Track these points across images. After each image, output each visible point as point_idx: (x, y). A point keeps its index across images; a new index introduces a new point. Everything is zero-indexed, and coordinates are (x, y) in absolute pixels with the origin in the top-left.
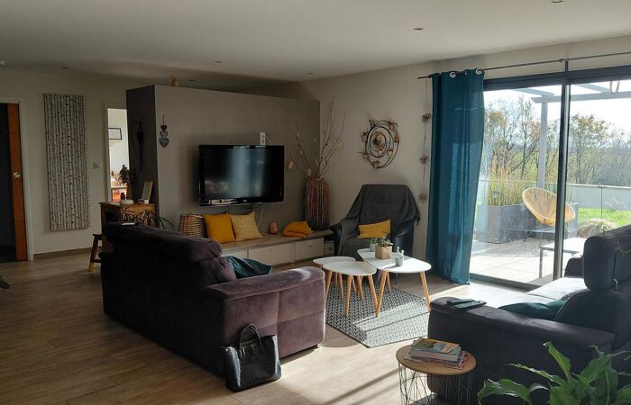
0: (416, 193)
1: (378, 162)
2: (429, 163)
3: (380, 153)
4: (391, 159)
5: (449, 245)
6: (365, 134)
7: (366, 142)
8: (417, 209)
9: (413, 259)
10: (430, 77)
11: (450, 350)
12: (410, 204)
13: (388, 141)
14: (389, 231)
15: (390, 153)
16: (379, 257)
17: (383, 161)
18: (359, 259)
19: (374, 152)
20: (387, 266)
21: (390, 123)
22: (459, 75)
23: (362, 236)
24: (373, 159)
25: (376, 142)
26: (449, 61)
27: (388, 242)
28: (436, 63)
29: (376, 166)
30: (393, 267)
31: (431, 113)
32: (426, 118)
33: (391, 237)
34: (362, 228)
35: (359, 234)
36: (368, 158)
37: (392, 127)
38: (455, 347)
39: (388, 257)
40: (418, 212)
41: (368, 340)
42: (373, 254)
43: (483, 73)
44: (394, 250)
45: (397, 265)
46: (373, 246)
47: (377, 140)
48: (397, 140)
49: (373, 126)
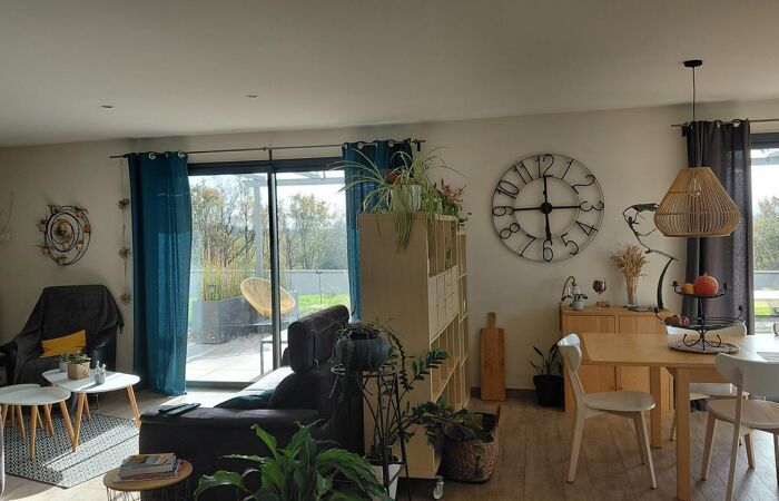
0: (117, 294)
1: (63, 257)
2: (131, 258)
3: (67, 246)
4: (81, 253)
5: (161, 352)
6: (43, 222)
7: (46, 233)
8: (118, 312)
9: (118, 374)
10: (125, 156)
11: (165, 461)
12: (110, 308)
13: (76, 231)
14: (84, 344)
15: (80, 246)
16: (73, 377)
17: (71, 256)
18: (46, 383)
19: (57, 246)
20: (84, 387)
21: (77, 209)
22: (160, 157)
23: (46, 355)
24: (56, 254)
25: (59, 232)
26: (147, 140)
27: (85, 357)
28: (132, 141)
29: (61, 262)
30: (93, 386)
31: (130, 198)
32: (123, 204)
33: (88, 350)
34: (46, 344)
35: (42, 352)
36: (49, 253)
37: (80, 214)
38: (171, 457)
39: (86, 376)
40: (120, 317)
41: (65, 480)
42: (65, 375)
43: (186, 157)
44: (93, 366)
45: (98, 384)
46: (64, 365)
47: (61, 230)
48: (88, 230)
49: (55, 211)
